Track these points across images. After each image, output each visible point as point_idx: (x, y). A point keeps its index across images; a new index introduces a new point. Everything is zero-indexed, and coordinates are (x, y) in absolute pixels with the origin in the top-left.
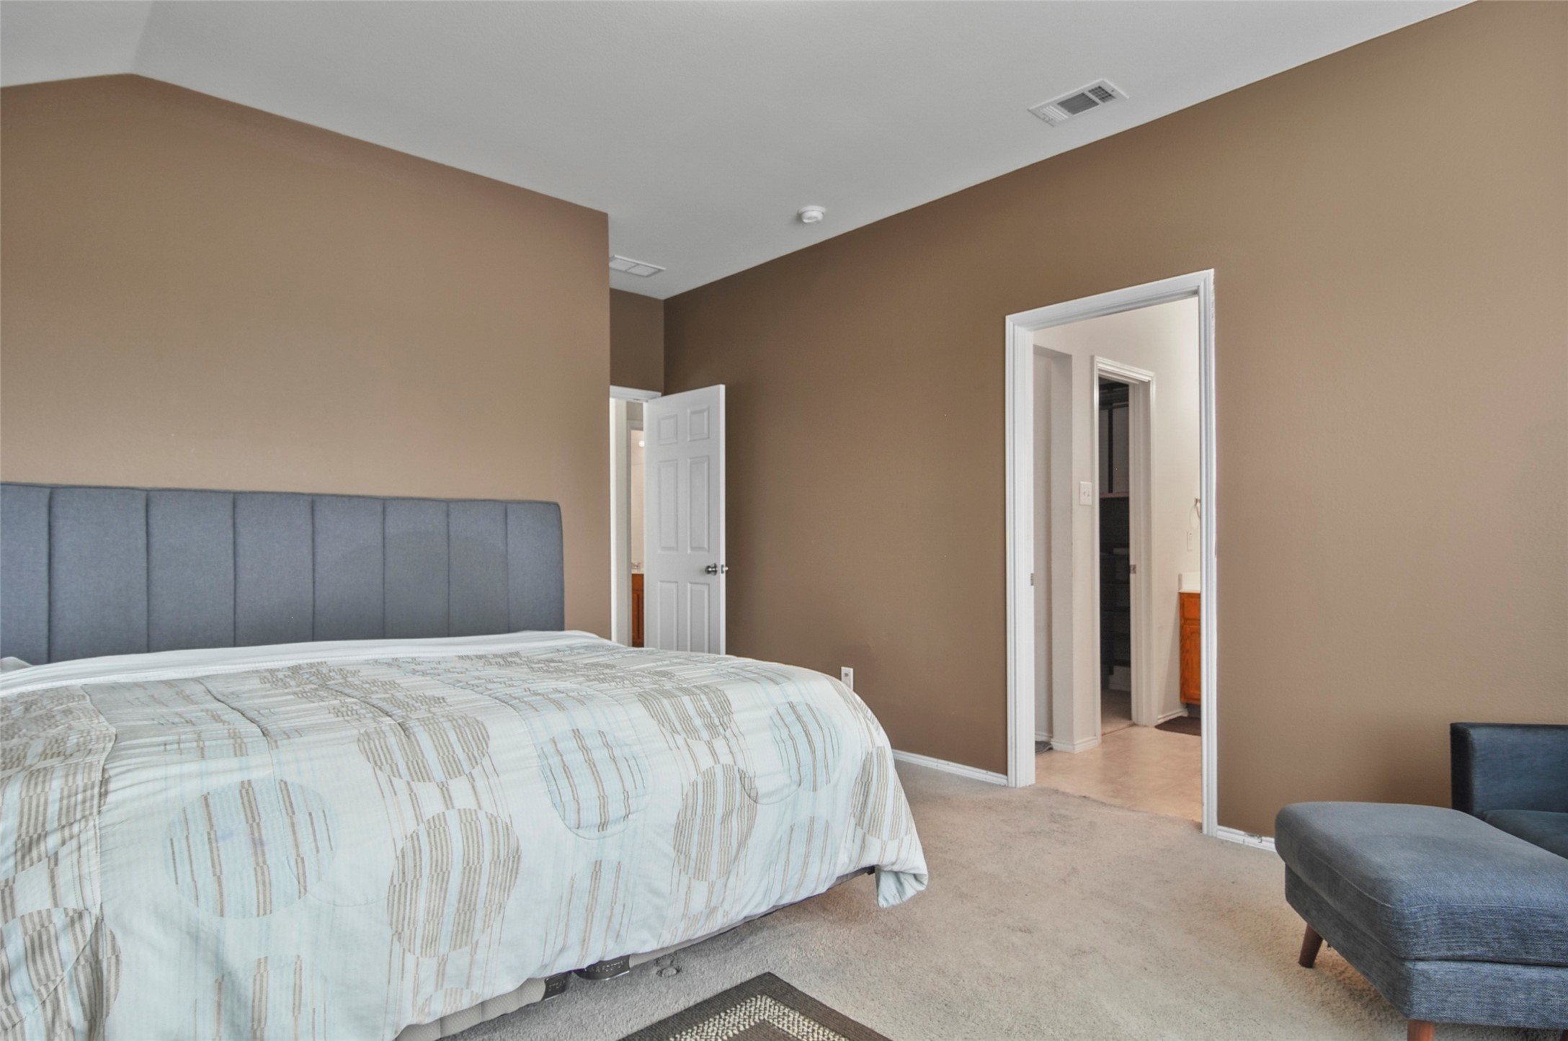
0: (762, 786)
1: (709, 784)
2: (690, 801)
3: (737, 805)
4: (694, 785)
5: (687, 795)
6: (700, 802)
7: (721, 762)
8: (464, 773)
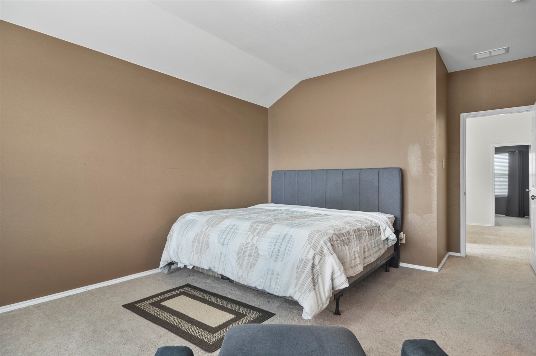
0: (260, 252)
1: (247, 246)
2: (241, 248)
3: (253, 254)
4: (244, 244)
5: (241, 246)
6: (243, 249)
7: (253, 242)
8: (208, 225)
